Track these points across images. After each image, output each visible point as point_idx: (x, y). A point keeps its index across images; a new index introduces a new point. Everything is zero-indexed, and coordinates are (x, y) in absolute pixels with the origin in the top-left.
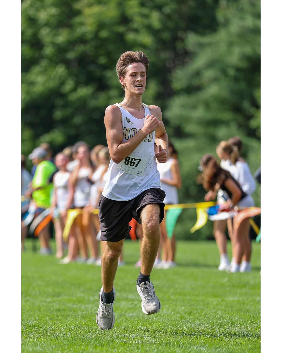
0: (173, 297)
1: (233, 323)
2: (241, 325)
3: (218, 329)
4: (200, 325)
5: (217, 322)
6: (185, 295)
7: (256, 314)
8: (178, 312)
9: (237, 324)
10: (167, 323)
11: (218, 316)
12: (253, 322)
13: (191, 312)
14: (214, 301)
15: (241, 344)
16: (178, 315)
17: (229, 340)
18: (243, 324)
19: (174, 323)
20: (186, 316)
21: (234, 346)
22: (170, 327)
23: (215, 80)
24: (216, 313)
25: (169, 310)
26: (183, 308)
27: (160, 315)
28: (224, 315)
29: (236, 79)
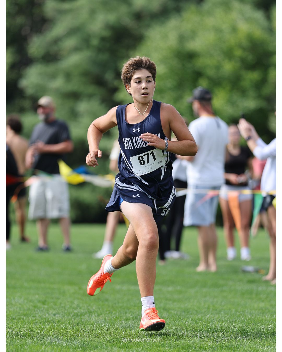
0: (26, 284)
1: (90, 313)
2: (99, 315)
3: (75, 319)
4: (55, 315)
5: (73, 312)
6: (39, 282)
7: (115, 304)
8: (31, 301)
9: (95, 314)
10: (19, 313)
11: (74, 306)
12: (112, 312)
13: (45, 301)
14: (70, 289)
15: (98, 335)
16: (31, 304)
17: (85, 332)
18: (102, 314)
19: (26, 312)
20: (39, 305)
21: (91, 337)
22: (22, 317)
23: (76, 49)
24: (72, 303)
25: (21, 298)
26: (37, 296)
27: (12, 304)
28: (81, 305)
29: (100, 50)
